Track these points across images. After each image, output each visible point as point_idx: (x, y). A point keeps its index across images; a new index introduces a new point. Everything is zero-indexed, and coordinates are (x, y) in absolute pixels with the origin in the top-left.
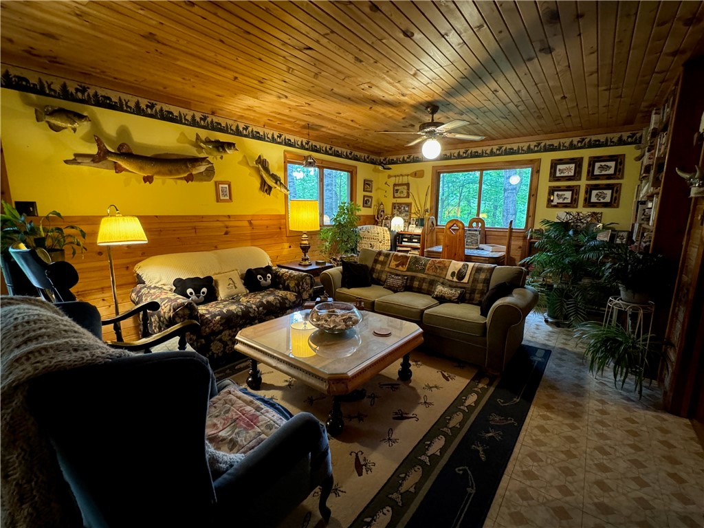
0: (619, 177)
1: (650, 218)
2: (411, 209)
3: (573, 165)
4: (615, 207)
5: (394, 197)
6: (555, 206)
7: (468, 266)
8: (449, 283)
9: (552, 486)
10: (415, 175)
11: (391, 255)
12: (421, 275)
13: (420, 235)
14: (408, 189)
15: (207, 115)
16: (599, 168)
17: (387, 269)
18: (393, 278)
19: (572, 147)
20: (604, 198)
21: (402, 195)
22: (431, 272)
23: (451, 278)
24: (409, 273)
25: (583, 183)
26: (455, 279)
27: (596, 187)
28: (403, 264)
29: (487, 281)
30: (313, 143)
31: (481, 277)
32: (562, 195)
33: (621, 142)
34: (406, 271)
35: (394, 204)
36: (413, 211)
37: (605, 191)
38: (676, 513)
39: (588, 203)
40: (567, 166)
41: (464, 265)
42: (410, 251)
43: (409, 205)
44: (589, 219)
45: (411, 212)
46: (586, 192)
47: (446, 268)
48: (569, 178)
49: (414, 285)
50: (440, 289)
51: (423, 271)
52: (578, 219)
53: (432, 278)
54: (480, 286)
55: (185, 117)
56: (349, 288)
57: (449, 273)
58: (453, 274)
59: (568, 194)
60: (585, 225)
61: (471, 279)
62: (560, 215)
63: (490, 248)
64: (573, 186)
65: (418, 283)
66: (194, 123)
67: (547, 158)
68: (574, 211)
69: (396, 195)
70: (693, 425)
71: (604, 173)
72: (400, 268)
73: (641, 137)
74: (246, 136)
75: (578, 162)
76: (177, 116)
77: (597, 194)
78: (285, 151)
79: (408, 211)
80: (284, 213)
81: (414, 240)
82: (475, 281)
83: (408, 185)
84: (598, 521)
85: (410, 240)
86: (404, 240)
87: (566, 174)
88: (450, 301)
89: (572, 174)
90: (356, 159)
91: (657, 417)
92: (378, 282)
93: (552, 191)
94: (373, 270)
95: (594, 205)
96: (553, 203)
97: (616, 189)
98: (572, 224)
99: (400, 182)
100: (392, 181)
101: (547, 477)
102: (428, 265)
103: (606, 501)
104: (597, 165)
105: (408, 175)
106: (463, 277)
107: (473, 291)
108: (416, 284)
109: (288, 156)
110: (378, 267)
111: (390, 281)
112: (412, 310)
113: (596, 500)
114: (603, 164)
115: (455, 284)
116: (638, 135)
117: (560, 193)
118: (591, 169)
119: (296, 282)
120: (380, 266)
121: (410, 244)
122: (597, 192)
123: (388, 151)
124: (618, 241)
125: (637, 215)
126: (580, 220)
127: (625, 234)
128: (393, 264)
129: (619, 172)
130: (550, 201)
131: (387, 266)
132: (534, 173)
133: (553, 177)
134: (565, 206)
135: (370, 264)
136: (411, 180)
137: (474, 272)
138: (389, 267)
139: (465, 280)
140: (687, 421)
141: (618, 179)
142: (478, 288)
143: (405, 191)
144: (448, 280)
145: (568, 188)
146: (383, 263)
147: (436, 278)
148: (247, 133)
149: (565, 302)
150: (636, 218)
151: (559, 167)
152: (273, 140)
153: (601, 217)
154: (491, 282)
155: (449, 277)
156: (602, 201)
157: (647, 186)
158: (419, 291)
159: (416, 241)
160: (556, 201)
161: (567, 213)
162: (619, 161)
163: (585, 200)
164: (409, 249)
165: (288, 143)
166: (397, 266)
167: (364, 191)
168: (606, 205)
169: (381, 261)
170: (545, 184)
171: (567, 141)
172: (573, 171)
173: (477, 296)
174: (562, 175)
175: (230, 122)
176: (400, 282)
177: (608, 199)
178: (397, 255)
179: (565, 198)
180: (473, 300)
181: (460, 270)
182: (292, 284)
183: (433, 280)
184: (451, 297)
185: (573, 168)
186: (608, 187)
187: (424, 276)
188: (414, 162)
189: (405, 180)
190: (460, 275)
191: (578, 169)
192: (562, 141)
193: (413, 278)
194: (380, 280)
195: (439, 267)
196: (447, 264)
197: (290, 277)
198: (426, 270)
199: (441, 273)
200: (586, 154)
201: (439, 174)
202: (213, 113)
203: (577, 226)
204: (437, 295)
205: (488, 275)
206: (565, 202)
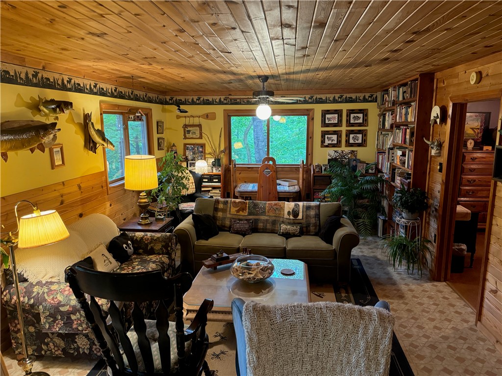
0: (366, 125)
1: (405, 162)
2: (205, 150)
3: (337, 115)
4: (364, 146)
5: (185, 138)
6: (327, 146)
7: (299, 205)
8: (288, 221)
9: (420, 337)
10: (207, 116)
11: (229, 202)
12: (263, 218)
13: (220, 175)
14: (201, 130)
15: (38, 71)
16: (353, 118)
17: (228, 216)
18: (238, 223)
19: (335, 101)
20: (358, 140)
21: (194, 136)
22: (271, 214)
23: (288, 217)
24: (251, 217)
25: (344, 129)
26: (291, 217)
27: (352, 132)
28: (243, 209)
29: (318, 216)
30: (120, 89)
31: (312, 213)
32: (330, 138)
33: (365, 100)
34: (248, 215)
35: (185, 145)
36: (207, 152)
37: (358, 135)
38: (467, 328)
39: (348, 144)
40: (333, 115)
41: (295, 205)
42: (211, 190)
43: (203, 146)
44: (350, 156)
45: (205, 153)
46: (347, 136)
47: (282, 209)
48: (335, 125)
49: (259, 227)
50: (284, 227)
51: (264, 213)
52: (343, 156)
53: (274, 218)
54: (313, 221)
55: (20, 75)
56: (207, 240)
57: (286, 212)
58: (289, 212)
59: (335, 137)
60: (347, 160)
61: (305, 217)
62: (331, 152)
63: (287, 184)
64: (338, 131)
65: (262, 224)
66: (28, 82)
67: (318, 108)
68: (339, 150)
69: (187, 135)
70: (448, 285)
71: (356, 122)
72: (241, 213)
73: (377, 97)
74: (70, 90)
75: (339, 112)
76: (13, 76)
77: (353, 137)
78: (101, 102)
79: (202, 152)
80: (103, 170)
81: (214, 180)
82: (308, 216)
83: (200, 126)
84: (447, 344)
85: (210, 180)
86: (204, 180)
87: (332, 122)
88: (294, 235)
89: (336, 122)
90: (150, 101)
91: (433, 285)
92: (223, 229)
93: (324, 134)
94: (215, 218)
95: (352, 145)
96: (325, 144)
97: (364, 133)
98: (339, 159)
99: (191, 123)
100: (183, 121)
101: (416, 334)
102: (267, 208)
103: (443, 334)
104: (352, 115)
105: (199, 117)
106: (298, 215)
107: (308, 226)
108: (261, 225)
109: (103, 106)
110: (220, 214)
111: (237, 226)
112: (277, 249)
113: (440, 336)
114: (355, 115)
115: (292, 222)
116: (374, 96)
117: (329, 136)
118: (348, 118)
119: (164, 244)
120: (221, 213)
121: (210, 184)
122: (353, 135)
123: (174, 91)
124: (370, 171)
125: (389, 157)
126: (344, 156)
127: (374, 167)
128: (234, 210)
129: (365, 122)
130: (323, 142)
131: (228, 212)
132: (310, 120)
133: (324, 124)
134: (334, 146)
135: (210, 212)
136: (203, 122)
137: (305, 210)
138: (230, 214)
139: (300, 217)
140: (444, 283)
141: (365, 126)
142: (311, 222)
143: (198, 133)
144: (286, 219)
145: (335, 133)
146: (224, 211)
147: (277, 219)
148: (71, 87)
149: (356, 221)
150: (389, 159)
151: (327, 116)
152: (91, 92)
153: (357, 154)
154: (321, 215)
155: (286, 216)
156: (357, 142)
157: (392, 137)
158: (264, 231)
159: (217, 180)
160: (327, 142)
161: (335, 151)
162: (365, 113)
163: (346, 141)
164: (210, 189)
165: (102, 93)
166: (238, 211)
167: (158, 133)
168: (359, 145)
169: (221, 209)
170: (318, 129)
171: (331, 97)
172: (337, 120)
173: (312, 228)
174: (330, 122)
175: (57, 76)
176: (247, 226)
177: (360, 141)
178: (235, 202)
179: (333, 140)
180: (309, 232)
181: (293, 209)
182: (158, 247)
183: (275, 220)
184: (295, 232)
185: (337, 117)
186: (359, 132)
187: (266, 218)
188: (204, 104)
189: (196, 121)
190: (295, 213)
191: (340, 118)
192: (328, 96)
193: (256, 221)
194: (224, 226)
195: (277, 208)
196: (282, 206)
197: (153, 240)
198: (267, 213)
199: (280, 214)
200: (345, 107)
201: (229, 117)
202: (44, 68)
203: (342, 161)
204: (283, 232)
205: (317, 211)
206: (333, 143)
